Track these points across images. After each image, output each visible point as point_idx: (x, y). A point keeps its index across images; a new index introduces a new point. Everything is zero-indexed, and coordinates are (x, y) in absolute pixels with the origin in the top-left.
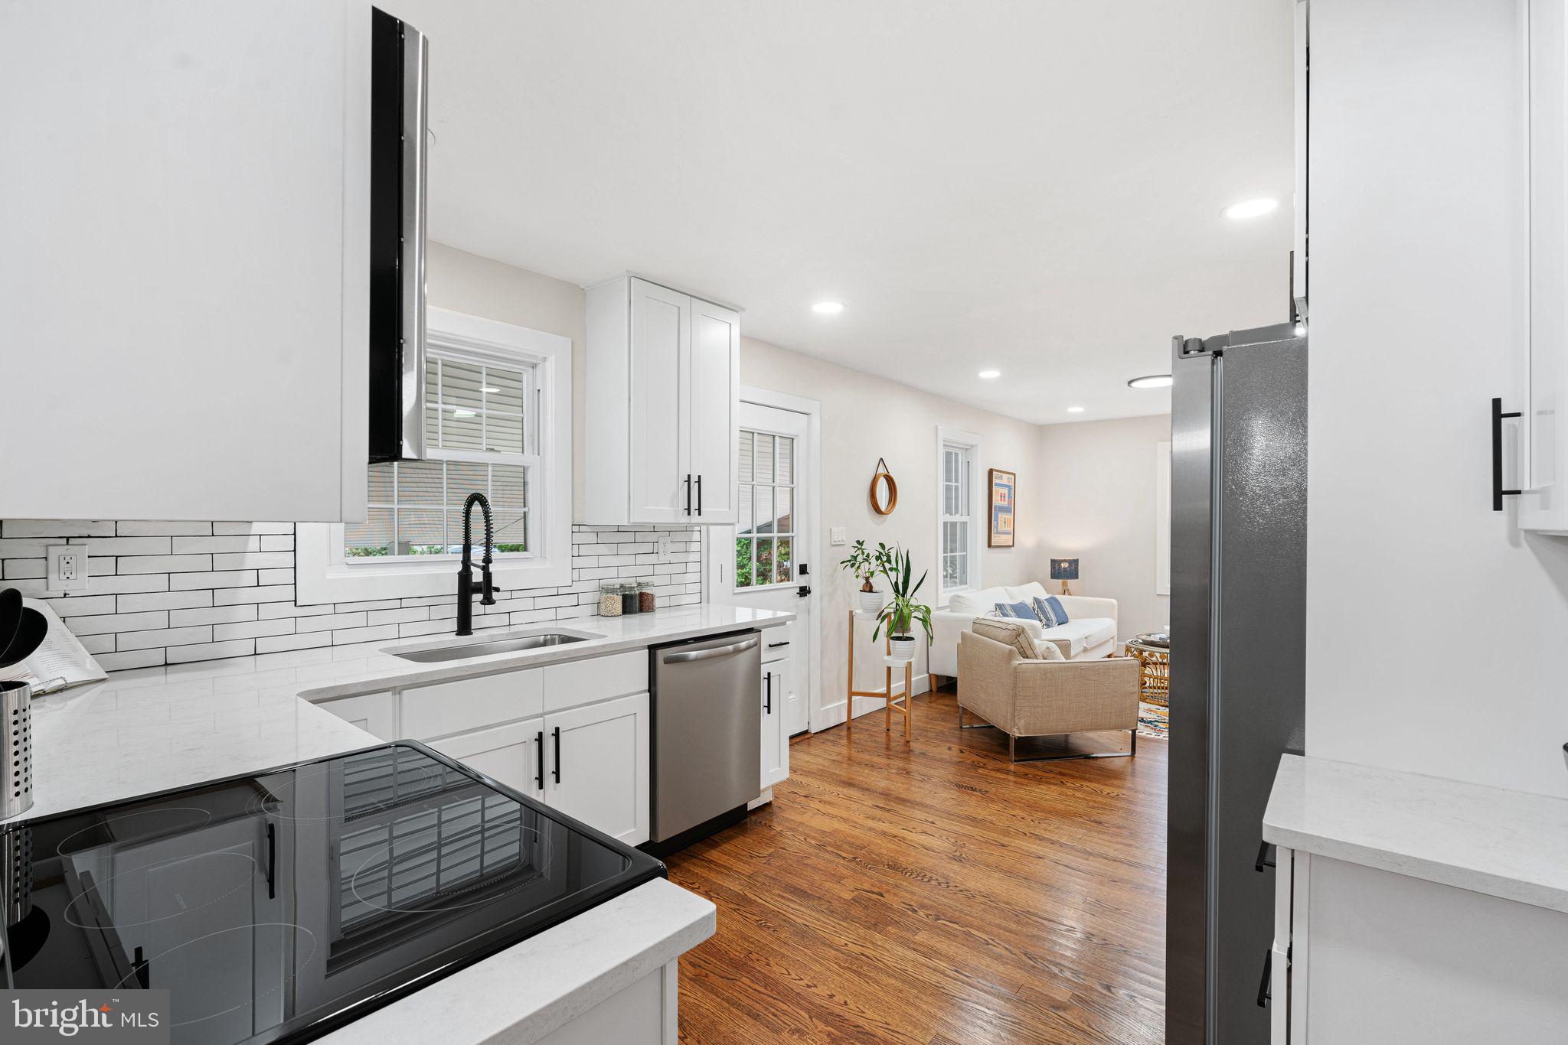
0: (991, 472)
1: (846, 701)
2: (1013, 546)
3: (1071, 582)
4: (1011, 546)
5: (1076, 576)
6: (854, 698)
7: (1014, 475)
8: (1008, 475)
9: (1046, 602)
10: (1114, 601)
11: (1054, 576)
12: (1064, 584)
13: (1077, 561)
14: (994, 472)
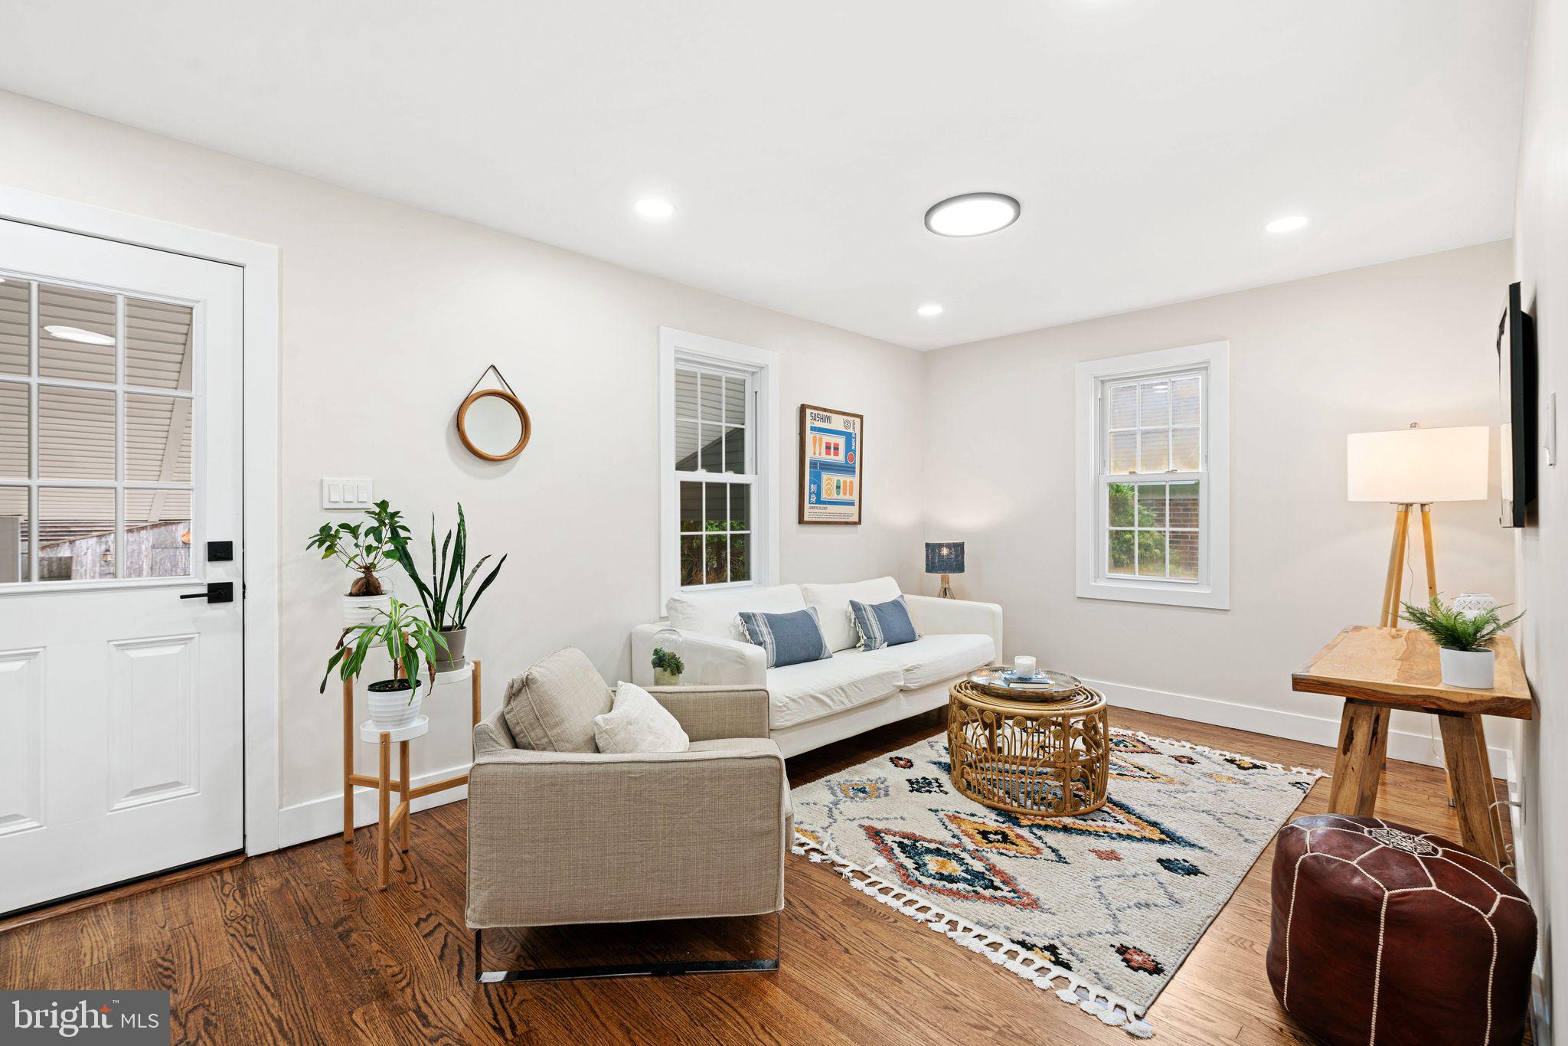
0: (803, 409)
1: (341, 795)
2: (859, 522)
3: (953, 577)
4: (855, 523)
5: (960, 568)
6: (358, 790)
7: (861, 417)
8: (846, 418)
9: (869, 609)
10: (996, 608)
11: (931, 568)
12: (944, 580)
13: (962, 545)
14: (808, 411)
